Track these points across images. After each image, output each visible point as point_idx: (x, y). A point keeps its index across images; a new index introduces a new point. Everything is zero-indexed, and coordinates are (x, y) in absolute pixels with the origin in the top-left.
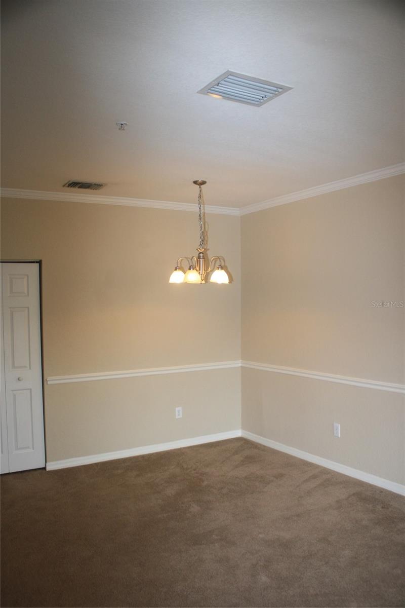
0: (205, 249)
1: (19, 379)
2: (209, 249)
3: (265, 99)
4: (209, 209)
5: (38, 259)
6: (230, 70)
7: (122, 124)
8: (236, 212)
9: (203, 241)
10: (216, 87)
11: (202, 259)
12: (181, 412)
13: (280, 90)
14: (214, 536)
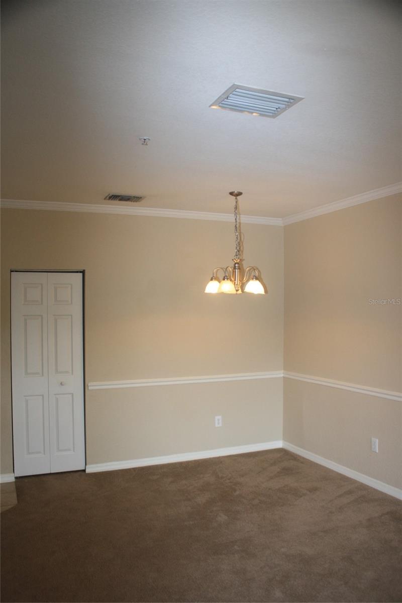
0: (241, 260)
1: (61, 384)
2: (244, 260)
3: (279, 110)
4: (244, 219)
5: (81, 269)
6: (235, 83)
7: (145, 140)
8: (279, 222)
9: (239, 251)
10: (225, 100)
11: (238, 269)
12: (220, 421)
13: (292, 101)
14: (235, 547)
